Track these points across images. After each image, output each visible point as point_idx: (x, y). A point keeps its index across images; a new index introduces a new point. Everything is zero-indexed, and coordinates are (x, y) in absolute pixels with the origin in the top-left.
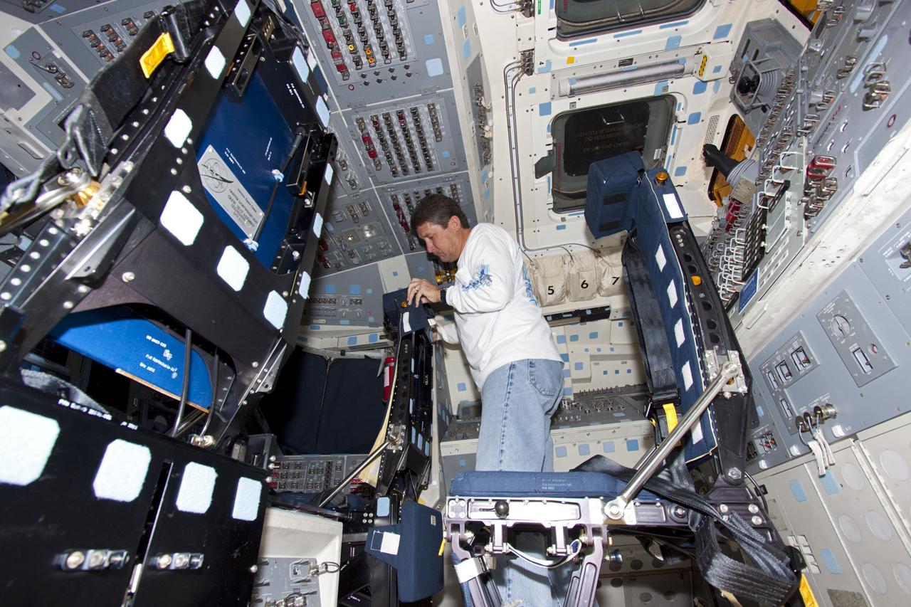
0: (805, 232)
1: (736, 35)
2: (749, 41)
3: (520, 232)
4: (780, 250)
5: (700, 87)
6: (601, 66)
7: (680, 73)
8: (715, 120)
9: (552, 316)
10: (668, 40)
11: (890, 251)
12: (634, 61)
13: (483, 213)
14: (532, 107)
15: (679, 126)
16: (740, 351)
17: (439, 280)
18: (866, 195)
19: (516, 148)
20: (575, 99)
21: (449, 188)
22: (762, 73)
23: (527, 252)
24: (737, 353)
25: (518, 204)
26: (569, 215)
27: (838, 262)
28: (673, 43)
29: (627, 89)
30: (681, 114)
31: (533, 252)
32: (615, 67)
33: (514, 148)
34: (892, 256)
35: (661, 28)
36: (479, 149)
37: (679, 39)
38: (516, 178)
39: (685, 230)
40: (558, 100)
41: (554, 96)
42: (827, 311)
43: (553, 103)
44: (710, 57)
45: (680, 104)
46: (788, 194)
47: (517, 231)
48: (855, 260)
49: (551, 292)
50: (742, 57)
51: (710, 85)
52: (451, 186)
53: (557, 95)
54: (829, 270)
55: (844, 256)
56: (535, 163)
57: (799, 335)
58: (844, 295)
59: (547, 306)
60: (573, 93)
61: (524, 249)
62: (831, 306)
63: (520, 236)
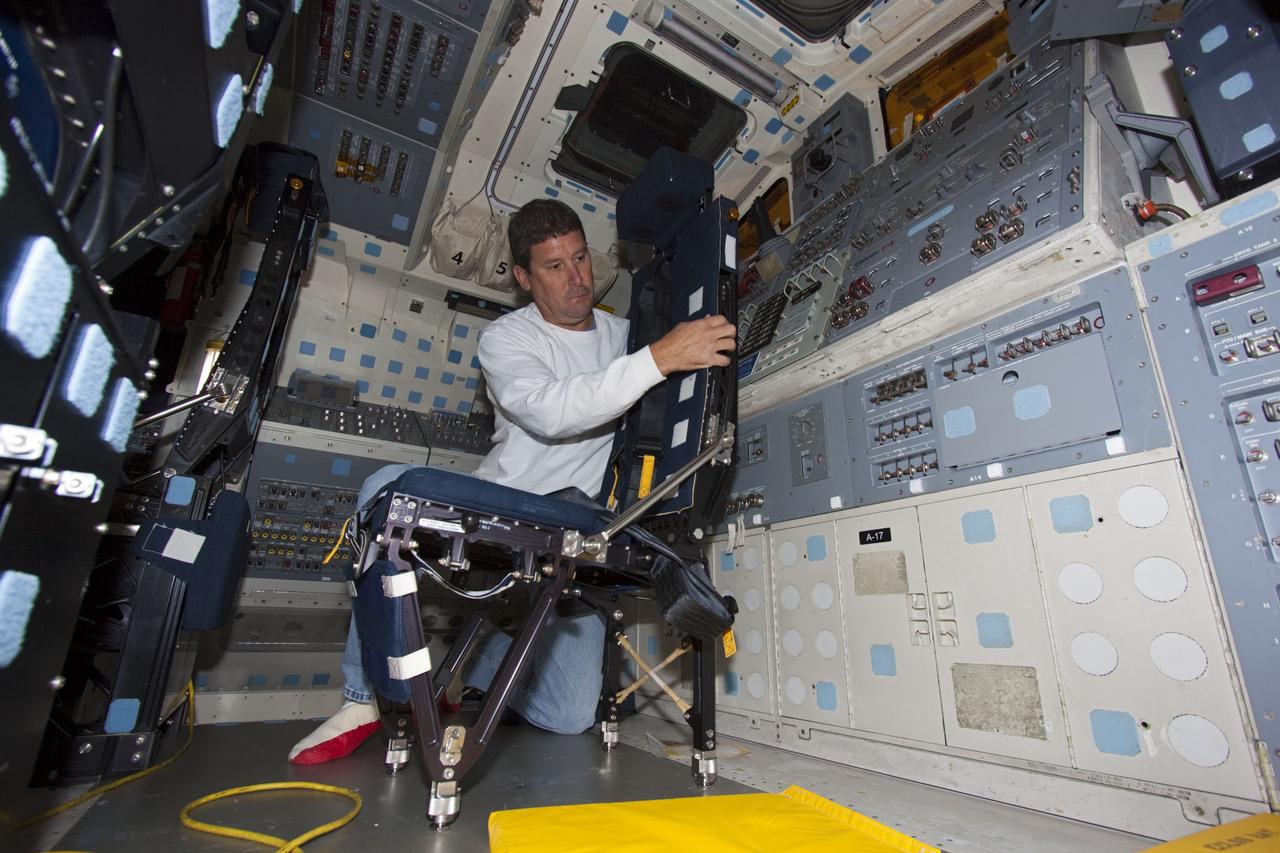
0: (821, 339)
1: (832, 95)
2: (839, 113)
3: (496, 167)
4: (789, 345)
5: (773, 127)
6: (705, 23)
7: (768, 97)
8: (766, 170)
9: (487, 301)
10: (781, 50)
11: (869, 385)
12: (738, 46)
13: (464, 110)
14: (604, 7)
15: (734, 154)
16: (736, 425)
17: (341, 169)
18: (886, 332)
19: (555, 47)
20: (656, 39)
21: (436, 38)
22: (838, 158)
23: (492, 200)
24: (734, 426)
25: (515, 127)
26: (568, 182)
27: (830, 377)
28: (782, 57)
29: (714, 73)
30: (743, 144)
31: (501, 205)
32: (718, 35)
33: (551, 45)
34: (870, 390)
35: (781, 29)
36: (512, 13)
37: (788, 57)
38: (531, 89)
39: (731, 283)
40: (640, 24)
41: (636, 14)
42: (799, 415)
43: (631, 23)
44: (802, 102)
45: (747, 129)
46: (817, 295)
47: (494, 163)
48: (842, 380)
49: (501, 270)
50: (825, 125)
51: (783, 131)
52: (441, 37)
53: (641, 16)
54: (821, 381)
55: (839, 373)
56: (565, 86)
57: (764, 428)
58: (819, 406)
59: (487, 286)
60: (662, 30)
61: (490, 194)
62: (805, 412)
63: (494, 173)
